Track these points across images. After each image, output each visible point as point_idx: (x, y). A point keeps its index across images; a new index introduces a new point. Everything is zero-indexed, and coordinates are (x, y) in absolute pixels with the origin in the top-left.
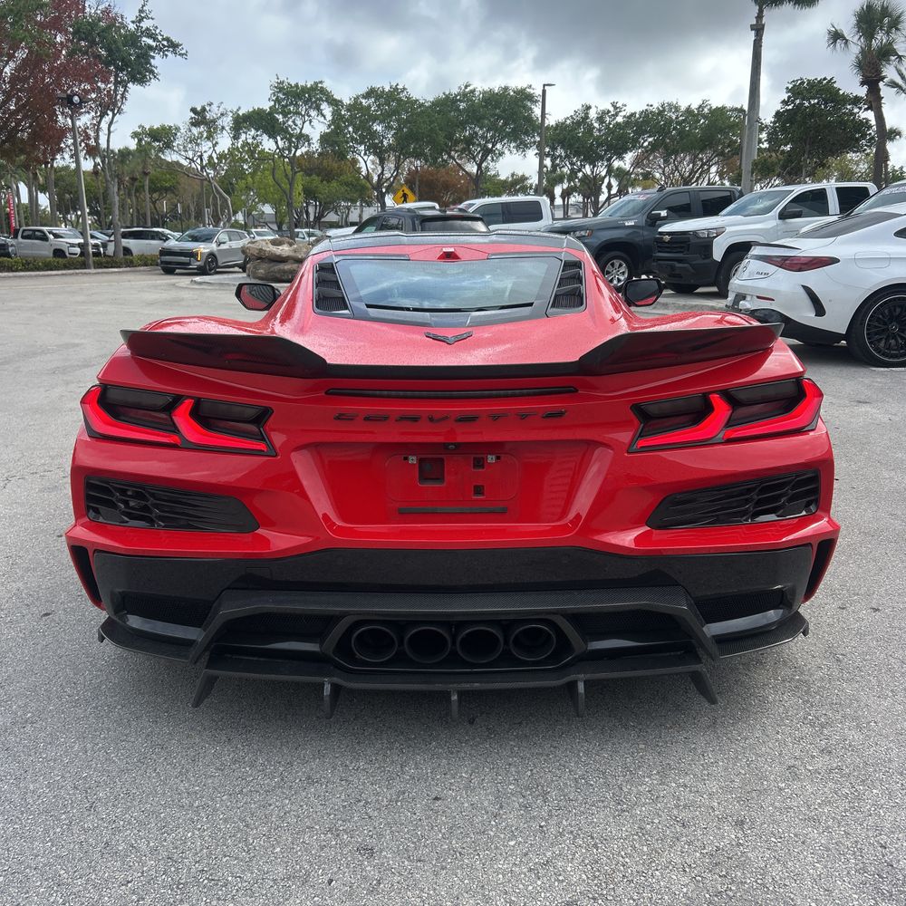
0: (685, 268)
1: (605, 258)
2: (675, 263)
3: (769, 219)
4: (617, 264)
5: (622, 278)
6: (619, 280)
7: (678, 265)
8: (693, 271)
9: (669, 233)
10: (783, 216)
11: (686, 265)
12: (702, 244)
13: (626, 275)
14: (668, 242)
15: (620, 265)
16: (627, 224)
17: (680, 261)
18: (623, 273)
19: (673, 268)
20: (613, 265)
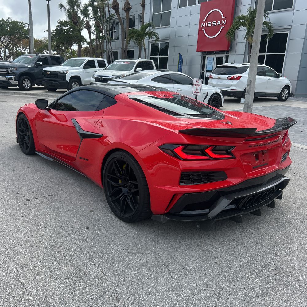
0: (57, 83)
1: (22, 79)
2: (53, 81)
3: (80, 68)
4: (27, 81)
5: (29, 86)
6: (28, 86)
7: (53, 82)
8: (60, 85)
9: (49, 71)
10: (84, 68)
11: (58, 83)
12: (62, 76)
13: (30, 85)
14: (49, 74)
15: (28, 81)
16: (28, 66)
17: (54, 81)
18: (29, 84)
19: (52, 83)
20: (25, 81)
